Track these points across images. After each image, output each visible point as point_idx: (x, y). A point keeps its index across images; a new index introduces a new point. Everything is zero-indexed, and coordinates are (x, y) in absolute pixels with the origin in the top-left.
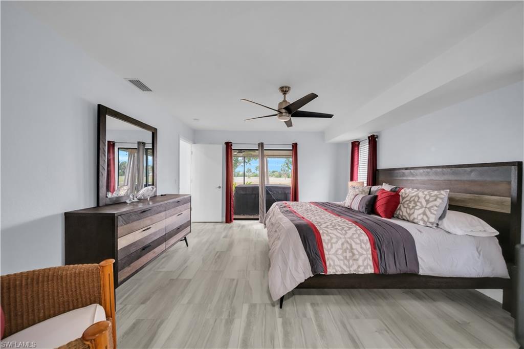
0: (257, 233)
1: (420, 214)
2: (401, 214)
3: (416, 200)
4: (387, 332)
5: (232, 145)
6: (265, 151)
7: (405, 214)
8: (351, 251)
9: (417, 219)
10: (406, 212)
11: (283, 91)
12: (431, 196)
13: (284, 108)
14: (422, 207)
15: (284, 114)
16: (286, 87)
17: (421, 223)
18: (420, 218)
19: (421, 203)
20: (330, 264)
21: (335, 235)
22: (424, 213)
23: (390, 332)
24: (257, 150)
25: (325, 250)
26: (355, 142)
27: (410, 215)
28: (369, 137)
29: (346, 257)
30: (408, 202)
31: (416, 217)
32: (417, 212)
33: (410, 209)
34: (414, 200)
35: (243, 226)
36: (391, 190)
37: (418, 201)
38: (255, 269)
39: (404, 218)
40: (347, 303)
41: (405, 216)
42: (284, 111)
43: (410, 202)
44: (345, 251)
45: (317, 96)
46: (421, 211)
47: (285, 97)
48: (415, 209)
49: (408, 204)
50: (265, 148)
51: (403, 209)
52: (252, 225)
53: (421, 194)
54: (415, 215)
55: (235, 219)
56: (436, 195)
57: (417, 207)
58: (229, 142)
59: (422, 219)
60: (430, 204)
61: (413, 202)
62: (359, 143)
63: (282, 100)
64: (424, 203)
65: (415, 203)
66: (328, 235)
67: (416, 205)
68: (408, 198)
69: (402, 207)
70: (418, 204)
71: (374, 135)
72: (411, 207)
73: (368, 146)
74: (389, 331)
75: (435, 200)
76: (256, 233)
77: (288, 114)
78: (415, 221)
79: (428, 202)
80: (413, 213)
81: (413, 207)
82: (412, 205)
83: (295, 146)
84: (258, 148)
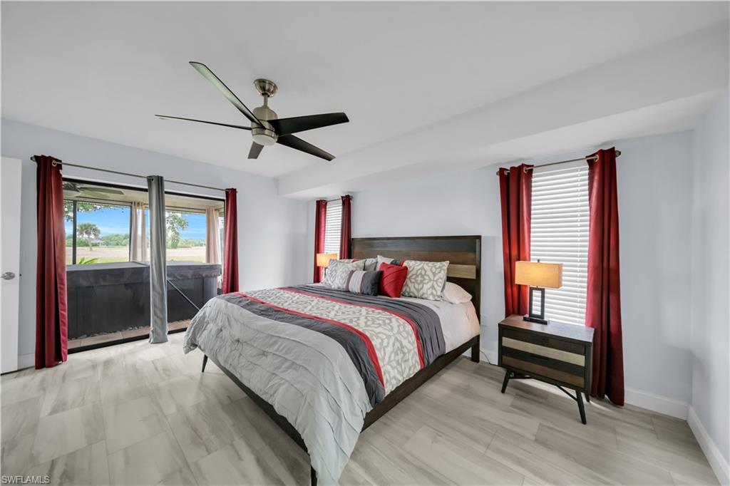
0: (160, 368)
1: (429, 289)
2: (408, 290)
3: (423, 273)
4: (440, 436)
5: (60, 167)
6: (166, 195)
7: (413, 290)
8: (402, 351)
9: (427, 294)
10: (414, 287)
11: (263, 88)
12: (436, 269)
13: (269, 121)
14: (430, 280)
15: (267, 132)
16: (270, 83)
17: (431, 298)
18: (429, 292)
19: (428, 276)
20: (387, 380)
21: (385, 334)
22: (433, 287)
23: (443, 435)
24: (146, 190)
25: (379, 362)
26: (322, 201)
27: (418, 290)
28: (342, 197)
29: (398, 361)
30: (414, 276)
31: (425, 292)
32: (426, 287)
33: (419, 284)
34: (421, 274)
35: (108, 363)
36: (392, 263)
37: (425, 275)
38: (209, 452)
39: (412, 294)
40: (385, 424)
41: (413, 293)
42: (267, 125)
43: (417, 276)
44: (397, 354)
45: (347, 121)
46: (430, 284)
47: (266, 102)
48: (424, 284)
49: (414, 279)
50: (166, 190)
51: (410, 285)
52: (132, 353)
53: (426, 267)
54: (424, 290)
55: (71, 351)
56: (440, 267)
57: (426, 281)
58: (51, 159)
59: (432, 294)
60: (437, 277)
61: (420, 276)
62: (326, 203)
63: (261, 104)
64: (432, 277)
65: (423, 276)
66: (377, 337)
67: (425, 279)
68: (413, 272)
69: (409, 282)
70: (426, 277)
71: (348, 196)
72: (419, 282)
73: (341, 207)
74: (440, 434)
75: (440, 272)
76: (156, 368)
77: (273, 134)
78: (425, 296)
79: (434, 274)
80: (422, 288)
81: (422, 282)
82: (419, 279)
83: (231, 194)
84: (147, 187)
